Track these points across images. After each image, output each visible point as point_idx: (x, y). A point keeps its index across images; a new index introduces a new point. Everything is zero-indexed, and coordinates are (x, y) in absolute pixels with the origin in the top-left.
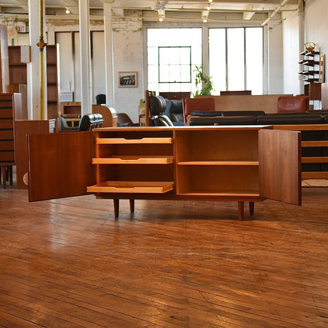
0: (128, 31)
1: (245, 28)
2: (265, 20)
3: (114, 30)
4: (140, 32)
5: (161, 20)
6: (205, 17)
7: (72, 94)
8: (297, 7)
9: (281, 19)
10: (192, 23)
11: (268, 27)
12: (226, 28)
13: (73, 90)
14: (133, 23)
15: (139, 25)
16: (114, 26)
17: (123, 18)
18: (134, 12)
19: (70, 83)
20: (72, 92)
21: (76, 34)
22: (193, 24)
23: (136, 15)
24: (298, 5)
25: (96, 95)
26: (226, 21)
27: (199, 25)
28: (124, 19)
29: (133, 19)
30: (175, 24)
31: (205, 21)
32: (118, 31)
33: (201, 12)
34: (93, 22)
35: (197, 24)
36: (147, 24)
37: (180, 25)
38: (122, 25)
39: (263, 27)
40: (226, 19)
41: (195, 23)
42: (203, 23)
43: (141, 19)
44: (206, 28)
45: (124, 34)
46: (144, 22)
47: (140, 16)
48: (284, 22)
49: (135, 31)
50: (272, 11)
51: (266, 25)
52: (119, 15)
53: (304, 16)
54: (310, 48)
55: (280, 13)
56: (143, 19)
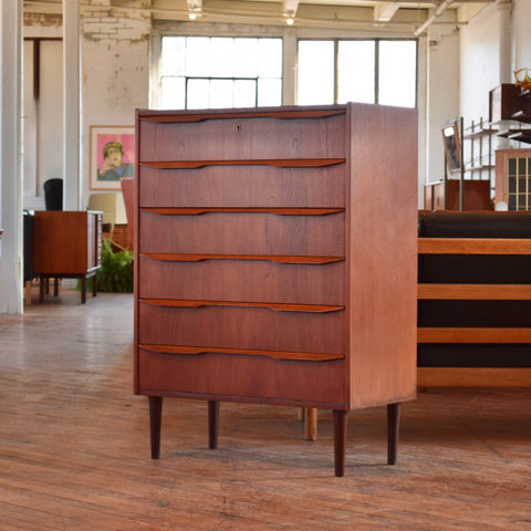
0: (118, 41)
1: (377, 40)
2: (422, 23)
3: (88, 36)
4: (146, 43)
5: (192, 17)
6: (291, 12)
9: (457, 22)
10: (261, 26)
11: (429, 39)
12: (336, 40)
14: (129, 23)
15: (144, 27)
16: (87, 29)
17: (109, 12)
22: (263, 30)
23: (138, 4)
25: (44, 179)
26: (336, 24)
27: (277, 31)
28: (110, 14)
29: (129, 11)
30: (224, 28)
31: (290, 22)
32: (96, 40)
33: (280, 4)
34: (42, 19)
35: (271, 30)
36: (162, 27)
37: (235, 32)
38: (106, 26)
39: (416, 39)
40: (336, 19)
41: (267, 26)
42: (286, 27)
43: (147, 13)
44: (292, 37)
45: (109, 47)
46: (155, 22)
47: (145, 7)
48: (464, 29)
49: (134, 41)
50: (439, 1)
51: (425, 34)
52: (101, 5)
53: (511, 13)
54: (526, 82)
55: (455, 10)
56: (152, 14)
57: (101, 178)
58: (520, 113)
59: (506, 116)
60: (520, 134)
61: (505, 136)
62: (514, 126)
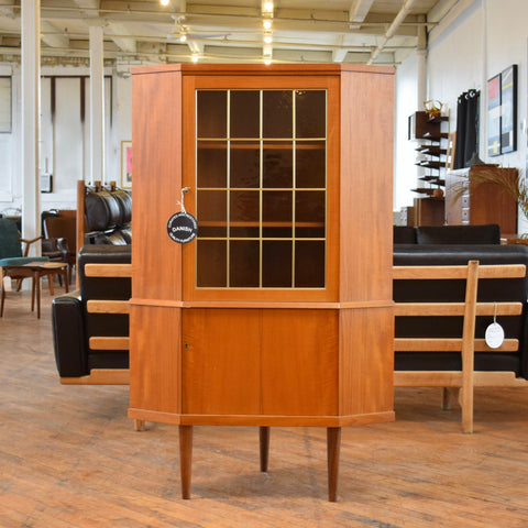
3: (120, 74)
5: (194, 59)
6: (268, 56)
7: (49, 179)
8: (415, 41)
9: (394, 62)
13: (51, 172)
16: (119, 70)
17: (135, 56)
18: (154, 47)
19: (47, 160)
20: (48, 175)
21: (57, 80)
23: (157, 50)
24: (417, 38)
28: (136, 58)
29: (150, 56)
31: (268, 63)
32: (126, 77)
33: (261, 49)
40: (303, 61)
43: (163, 57)
47: (161, 52)
48: (399, 67)
50: (375, 47)
52: (127, 51)
53: (426, 57)
54: (433, 110)
55: (393, 53)
56: (167, 58)
57: (129, 179)
58: (428, 134)
59: (419, 136)
60: (427, 150)
61: (419, 150)
62: (428, 143)
